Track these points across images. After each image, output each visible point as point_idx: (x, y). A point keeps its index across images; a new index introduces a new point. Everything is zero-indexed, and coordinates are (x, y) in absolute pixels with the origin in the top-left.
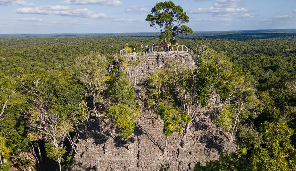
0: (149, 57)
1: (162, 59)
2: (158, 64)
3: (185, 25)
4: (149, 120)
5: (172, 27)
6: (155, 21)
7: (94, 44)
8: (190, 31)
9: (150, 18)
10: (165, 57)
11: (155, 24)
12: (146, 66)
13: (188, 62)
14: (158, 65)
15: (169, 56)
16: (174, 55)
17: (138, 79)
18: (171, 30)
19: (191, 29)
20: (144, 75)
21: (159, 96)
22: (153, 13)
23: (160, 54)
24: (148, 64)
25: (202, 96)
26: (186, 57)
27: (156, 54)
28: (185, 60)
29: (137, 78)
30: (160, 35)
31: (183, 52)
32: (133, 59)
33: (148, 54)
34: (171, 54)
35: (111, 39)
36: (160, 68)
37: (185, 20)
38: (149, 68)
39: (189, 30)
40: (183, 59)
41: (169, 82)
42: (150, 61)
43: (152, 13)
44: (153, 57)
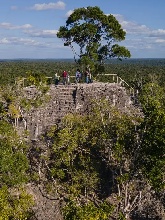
0: (61, 92)
1: (82, 96)
2: (75, 103)
3: (119, 45)
4: (54, 202)
5: (97, 48)
6: (72, 38)
7: (13, 70)
8: (127, 53)
9: (64, 33)
10: (86, 92)
11: (73, 42)
12: (56, 105)
13: (122, 100)
14: (74, 105)
15: (93, 91)
16: (100, 89)
17: (42, 127)
18: (96, 52)
19: (127, 50)
20: (51, 119)
21: (72, 163)
22: (70, 25)
23: (79, 88)
24: (59, 103)
25: (154, 172)
26: (119, 94)
27: (73, 87)
28: (117, 98)
29: (40, 124)
30: (80, 58)
31: (114, 84)
32: (36, 94)
33: (60, 87)
34: (95, 88)
35: (33, 65)
36: (77, 109)
37: (120, 35)
38: (60, 109)
39: (125, 52)
40: (114, 95)
41: (90, 142)
42: (63, 98)
43: (67, 25)
44: (68, 92)
